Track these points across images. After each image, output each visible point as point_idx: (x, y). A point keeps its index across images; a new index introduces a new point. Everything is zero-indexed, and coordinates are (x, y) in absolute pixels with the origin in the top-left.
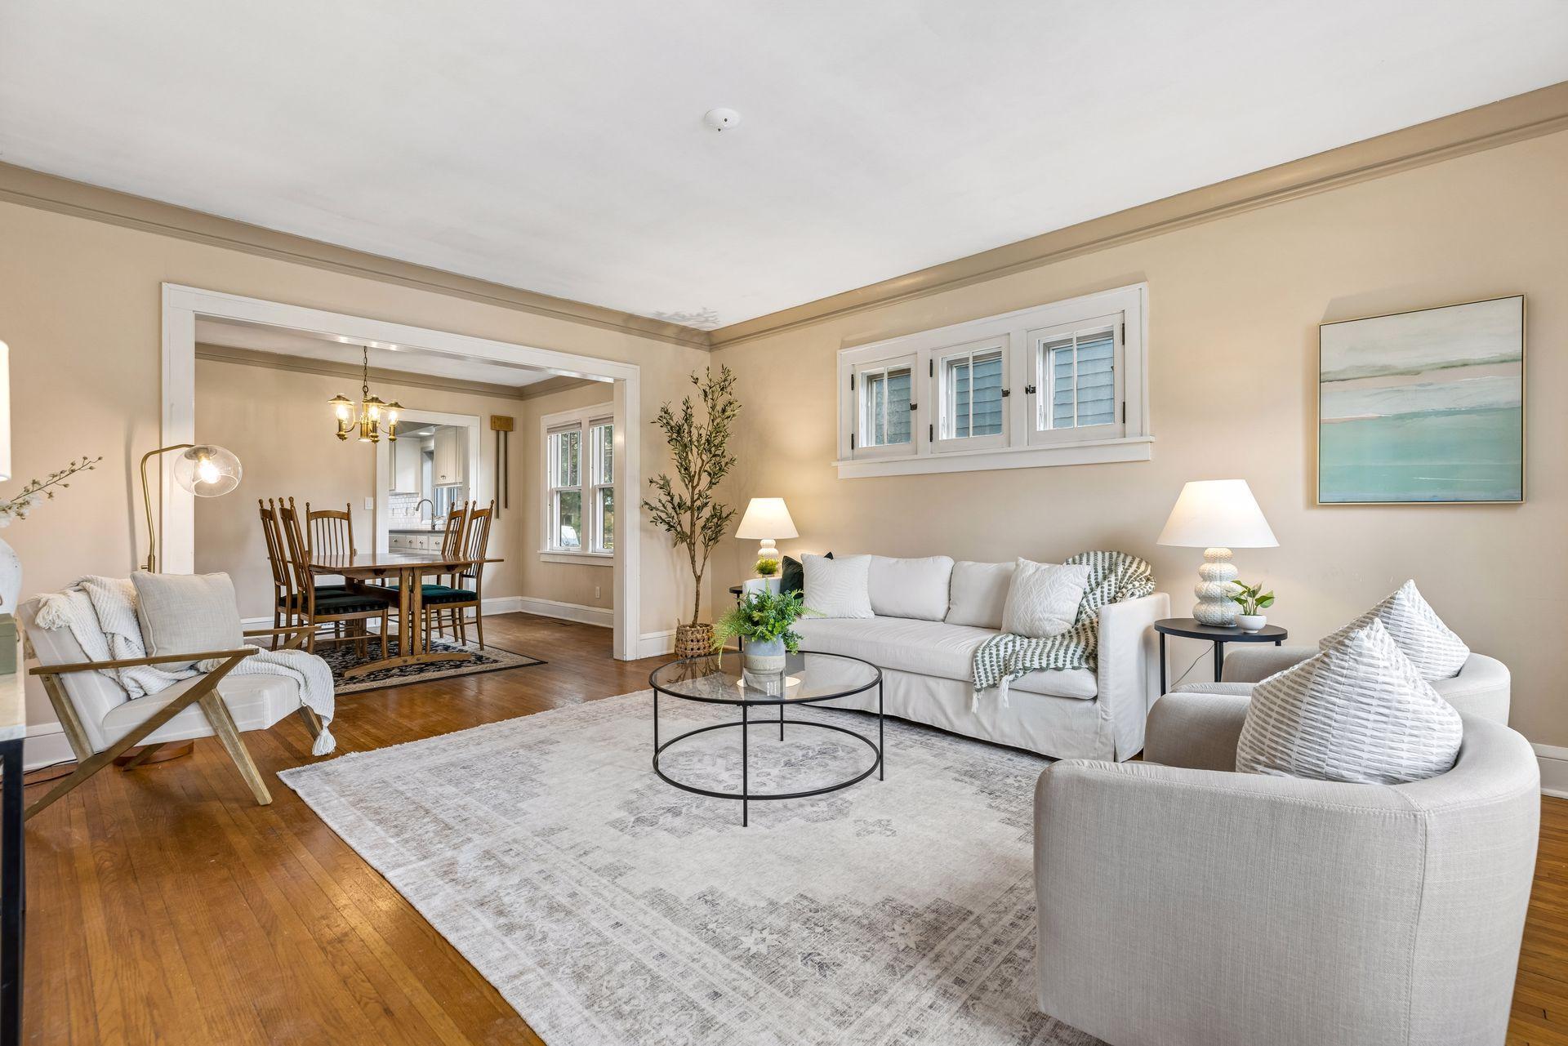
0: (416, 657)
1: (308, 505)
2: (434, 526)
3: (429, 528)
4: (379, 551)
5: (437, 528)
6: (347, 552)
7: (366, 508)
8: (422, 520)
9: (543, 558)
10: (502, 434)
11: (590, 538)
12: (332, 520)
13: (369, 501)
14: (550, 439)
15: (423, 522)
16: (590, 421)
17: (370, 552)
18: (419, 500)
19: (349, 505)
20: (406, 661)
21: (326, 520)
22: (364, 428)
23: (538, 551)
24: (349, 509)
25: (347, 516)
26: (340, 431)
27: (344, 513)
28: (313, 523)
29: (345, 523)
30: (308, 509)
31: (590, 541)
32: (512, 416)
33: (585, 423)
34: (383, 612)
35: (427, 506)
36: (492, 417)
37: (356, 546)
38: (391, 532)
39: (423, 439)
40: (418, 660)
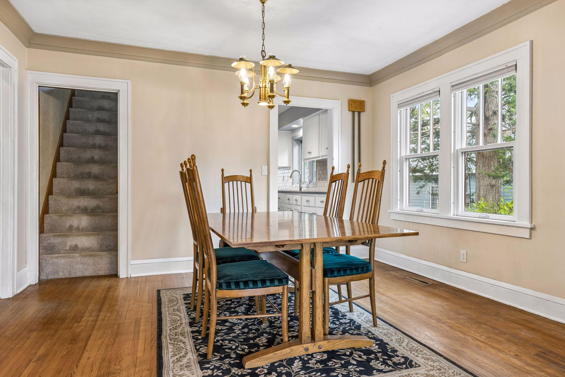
0: (318, 344)
1: (223, 170)
2: (301, 189)
3: (298, 189)
4: (271, 210)
5: (303, 190)
6: (250, 211)
7: (263, 174)
8: (293, 184)
9: (393, 217)
10: (356, 114)
11: (452, 201)
12: (239, 183)
13: (265, 168)
14: (400, 113)
15: (294, 186)
16: (453, 86)
17: (266, 211)
18: (291, 171)
19: (251, 171)
20: (307, 350)
21: (235, 182)
22: (263, 92)
23: (389, 211)
24: (251, 174)
25: (249, 180)
26: (242, 93)
27: (247, 177)
28: (226, 185)
29: (248, 185)
30: (223, 174)
31: (452, 205)
32: (363, 99)
33: (445, 90)
34: (283, 289)
35: (296, 174)
36: (349, 101)
37: (256, 205)
38: (279, 192)
39: (293, 130)
40: (320, 348)
